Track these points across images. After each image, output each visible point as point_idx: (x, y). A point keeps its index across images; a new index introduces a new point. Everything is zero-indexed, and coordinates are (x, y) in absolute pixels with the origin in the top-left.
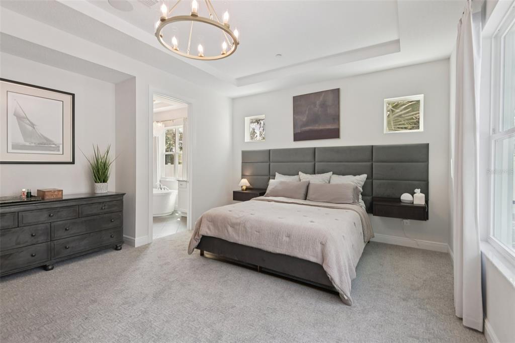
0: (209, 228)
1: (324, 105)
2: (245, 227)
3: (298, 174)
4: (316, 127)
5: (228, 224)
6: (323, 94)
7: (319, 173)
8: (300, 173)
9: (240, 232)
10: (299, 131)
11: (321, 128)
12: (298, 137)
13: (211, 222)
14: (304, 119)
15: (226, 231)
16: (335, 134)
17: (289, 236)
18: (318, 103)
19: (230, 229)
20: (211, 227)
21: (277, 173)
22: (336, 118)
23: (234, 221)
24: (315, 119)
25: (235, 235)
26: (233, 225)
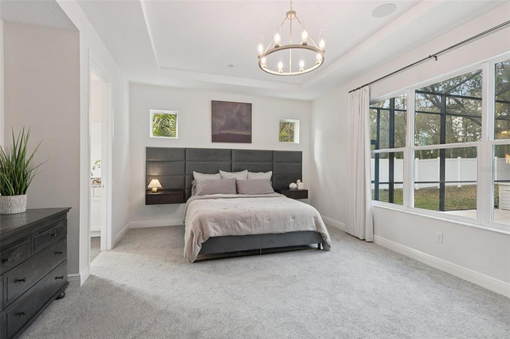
0: (215, 228)
1: (239, 114)
2: (256, 219)
3: (219, 172)
4: (233, 132)
5: (238, 219)
6: (239, 105)
7: (235, 171)
8: (220, 171)
9: (252, 224)
10: (218, 133)
11: (237, 133)
12: (215, 139)
13: (216, 222)
14: (223, 123)
15: (237, 227)
16: (248, 139)
17: (294, 218)
18: (235, 111)
19: (241, 224)
20: (217, 227)
21: (194, 172)
22: (249, 127)
23: (243, 215)
24: (232, 125)
25: (247, 228)
26: (244, 220)
